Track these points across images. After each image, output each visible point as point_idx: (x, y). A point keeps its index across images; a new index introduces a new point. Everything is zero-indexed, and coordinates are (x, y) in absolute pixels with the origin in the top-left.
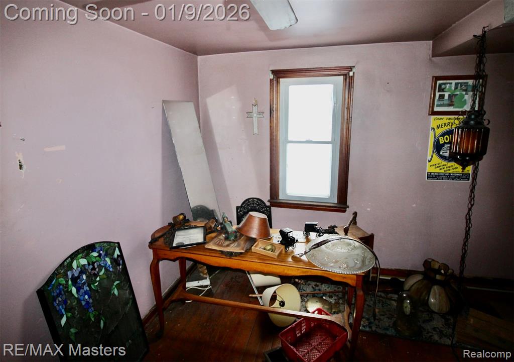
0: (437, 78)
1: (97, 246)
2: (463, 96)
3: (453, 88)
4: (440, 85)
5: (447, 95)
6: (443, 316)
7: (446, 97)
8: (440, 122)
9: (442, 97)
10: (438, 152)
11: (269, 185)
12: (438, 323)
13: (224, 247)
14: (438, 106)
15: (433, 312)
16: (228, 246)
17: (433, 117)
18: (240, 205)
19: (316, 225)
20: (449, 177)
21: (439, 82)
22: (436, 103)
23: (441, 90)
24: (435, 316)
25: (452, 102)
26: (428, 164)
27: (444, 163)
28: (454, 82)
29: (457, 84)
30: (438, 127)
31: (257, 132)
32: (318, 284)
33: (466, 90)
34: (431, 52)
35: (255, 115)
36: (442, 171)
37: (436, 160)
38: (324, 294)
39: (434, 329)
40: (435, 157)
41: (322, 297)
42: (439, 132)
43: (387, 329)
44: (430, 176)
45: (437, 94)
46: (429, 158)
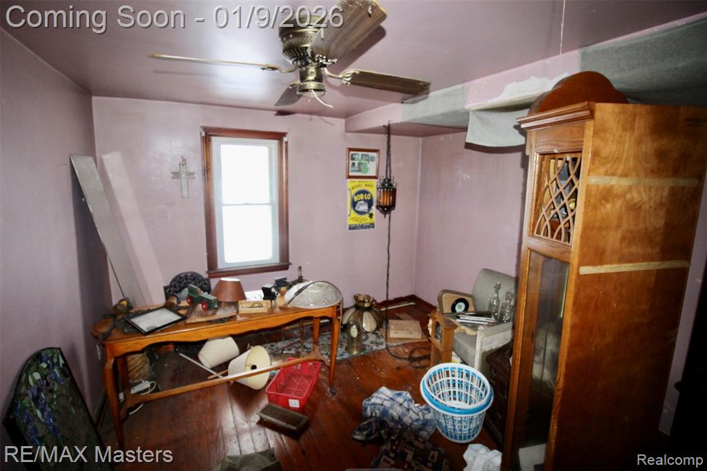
0: (351, 150)
1: (43, 354)
2: (366, 164)
3: (360, 158)
4: (352, 156)
5: (356, 162)
6: (374, 333)
7: (356, 165)
8: (353, 184)
9: (353, 164)
10: (354, 208)
11: (205, 254)
12: (372, 338)
13: (210, 316)
14: (352, 171)
15: (367, 332)
16: (214, 314)
17: (349, 180)
18: (168, 284)
19: (286, 279)
20: (362, 227)
21: (352, 152)
22: (350, 169)
23: (353, 159)
24: (369, 334)
25: (360, 168)
26: (348, 218)
27: (359, 216)
28: (360, 153)
29: (362, 155)
30: (353, 188)
31: (187, 195)
32: (273, 344)
33: (368, 160)
34: (344, 128)
35: (184, 176)
36: (358, 223)
37: (354, 214)
38: (283, 349)
39: (372, 343)
40: (353, 211)
41: (282, 353)
42: (354, 191)
43: (342, 355)
44: (351, 228)
45: (351, 162)
46: (349, 213)
